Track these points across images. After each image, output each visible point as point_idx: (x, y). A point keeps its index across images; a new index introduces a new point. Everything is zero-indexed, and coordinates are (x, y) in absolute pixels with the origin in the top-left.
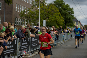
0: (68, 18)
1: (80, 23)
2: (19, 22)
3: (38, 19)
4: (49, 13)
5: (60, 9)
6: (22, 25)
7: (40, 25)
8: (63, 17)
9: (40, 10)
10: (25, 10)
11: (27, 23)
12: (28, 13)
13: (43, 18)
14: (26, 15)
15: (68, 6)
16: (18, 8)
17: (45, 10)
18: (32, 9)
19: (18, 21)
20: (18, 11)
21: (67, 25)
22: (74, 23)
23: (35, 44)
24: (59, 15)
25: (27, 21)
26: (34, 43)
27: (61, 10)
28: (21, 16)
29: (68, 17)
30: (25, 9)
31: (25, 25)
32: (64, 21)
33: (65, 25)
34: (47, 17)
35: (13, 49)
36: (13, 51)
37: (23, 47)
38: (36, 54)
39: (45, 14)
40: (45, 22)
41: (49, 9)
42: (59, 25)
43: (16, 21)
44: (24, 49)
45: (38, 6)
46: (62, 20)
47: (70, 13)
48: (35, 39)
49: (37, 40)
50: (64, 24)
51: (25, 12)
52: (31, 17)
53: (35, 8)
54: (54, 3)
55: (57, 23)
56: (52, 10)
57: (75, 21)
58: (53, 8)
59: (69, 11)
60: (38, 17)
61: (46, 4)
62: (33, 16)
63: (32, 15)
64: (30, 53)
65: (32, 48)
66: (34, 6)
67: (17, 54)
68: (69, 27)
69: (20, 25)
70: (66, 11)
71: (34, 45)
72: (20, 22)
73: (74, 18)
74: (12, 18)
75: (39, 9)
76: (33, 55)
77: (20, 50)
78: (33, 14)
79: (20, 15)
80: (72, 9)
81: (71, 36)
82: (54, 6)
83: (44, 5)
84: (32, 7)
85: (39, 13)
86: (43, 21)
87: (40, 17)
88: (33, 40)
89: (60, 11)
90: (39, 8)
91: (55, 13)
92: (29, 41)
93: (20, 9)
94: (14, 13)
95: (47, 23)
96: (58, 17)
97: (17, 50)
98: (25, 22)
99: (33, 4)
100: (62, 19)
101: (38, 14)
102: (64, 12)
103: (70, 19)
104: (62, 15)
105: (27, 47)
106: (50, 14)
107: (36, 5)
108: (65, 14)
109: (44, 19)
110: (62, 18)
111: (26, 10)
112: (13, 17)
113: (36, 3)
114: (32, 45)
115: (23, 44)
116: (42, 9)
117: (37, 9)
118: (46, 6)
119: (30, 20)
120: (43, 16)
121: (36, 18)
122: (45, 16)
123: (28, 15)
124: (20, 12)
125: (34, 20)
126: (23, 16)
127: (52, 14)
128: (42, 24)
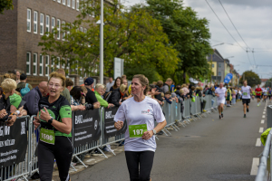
0: (190, 50)
1: (229, 65)
2: (38, 65)
3: (98, 55)
4: (133, 35)
5: (167, 21)
6: (47, 75)
7: (104, 75)
8: (175, 48)
9: (105, 28)
10: (55, 29)
11: (63, 67)
12: (65, 38)
13: (112, 53)
14: (59, 42)
16: (36, 22)
17: (121, 26)
18: (80, 23)
19: (35, 64)
20: (36, 33)
21: (189, 72)
22: (212, 66)
23: (85, 132)
24: (164, 43)
25: (63, 62)
27: (171, 27)
28: (44, 47)
29: (193, 48)
30: (57, 26)
32: (178, 59)
33: (182, 72)
34: (125, 49)
35: (16, 151)
36: (15, 157)
38: (90, 166)
39: (118, 39)
40: (119, 64)
41: (133, 24)
42: (163, 74)
43: (28, 63)
45: (98, 14)
46: (172, 57)
47: (198, 34)
50: (179, 70)
51: (57, 33)
52: (74, 49)
53: (89, 21)
54: (148, 5)
55: (157, 67)
56: (141, 27)
57: (214, 61)
58: (145, 20)
60: (99, 50)
61: (121, 7)
62: (82, 48)
63: (80, 42)
65: (77, 146)
66: (84, 15)
67: (30, 166)
68: (194, 78)
69: (41, 75)
70: (187, 30)
71: (81, 136)
72: (41, 65)
73: (212, 50)
74: (17, 53)
75: (99, 25)
76: (81, 167)
78: (82, 38)
79: (41, 44)
80: (204, 22)
82: (146, 13)
83: (115, 10)
84: (77, 19)
85: (99, 36)
86: (113, 63)
87: (104, 50)
88: (79, 120)
89: (167, 30)
90: (99, 22)
91: (152, 37)
93: (42, 24)
94: (21, 39)
95: (126, 67)
96: (159, 49)
98: (58, 67)
99: (80, 8)
100: (173, 55)
101: (96, 39)
102: (180, 33)
103: (197, 53)
104: (172, 41)
106: (135, 38)
107: (89, 11)
108: (184, 38)
109: (118, 57)
110: (172, 51)
111: (59, 29)
112: (20, 51)
113: (90, 6)
114: (77, 137)
116: (110, 23)
117: (94, 24)
118: (123, 15)
119: (74, 60)
120: (112, 46)
121: (91, 52)
122: (119, 45)
123: (65, 43)
124: (42, 34)
125: (85, 60)
126: (50, 46)
127: (141, 41)
128: (109, 72)
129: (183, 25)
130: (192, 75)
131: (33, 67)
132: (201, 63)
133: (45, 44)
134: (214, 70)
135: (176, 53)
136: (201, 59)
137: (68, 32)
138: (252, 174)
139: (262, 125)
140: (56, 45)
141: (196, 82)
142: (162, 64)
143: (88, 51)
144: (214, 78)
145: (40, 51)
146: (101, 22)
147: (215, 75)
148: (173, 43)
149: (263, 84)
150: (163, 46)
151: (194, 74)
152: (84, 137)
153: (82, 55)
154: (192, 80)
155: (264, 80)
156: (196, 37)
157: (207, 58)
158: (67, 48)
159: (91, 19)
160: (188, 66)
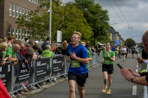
1: (119, 35)
2: (15, 34)
3: (48, 29)
4: (67, 19)
5: (85, 11)
6: (20, 39)
7: (52, 40)
8: (90, 25)
9: (52, 14)
10: (25, 14)
11: (29, 35)
12: (30, 19)
13: (56, 28)
15: (98, 7)
16: (14, 11)
17: (60, 13)
18: (38, 12)
19: (13, 33)
20: (14, 16)
21: (97, 39)
22: (110, 35)
23: (42, 71)
24: (84, 23)
25: (29, 32)
26: (40, 70)
27: (88, 14)
28: (18, 24)
29: (99, 26)
32: (91, 32)
33: (94, 39)
34: (63, 26)
35: (5, 81)
36: (5, 84)
37: (22, 77)
38: (45, 89)
39: (59, 20)
40: (59, 34)
41: (67, 13)
43: (10, 33)
44: (24, 79)
45: (48, 6)
46: (89, 31)
48: (42, 63)
49: (45, 64)
50: (92, 37)
51: (26, 16)
52: (35, 26)
53: (43, 10)
54: (75, 2)
56: (72, 14)
58: (74, 10)
59: (101, 15)
60: (49, 26)
61: (61, 3)
62: (39, 25)
63: (38, 22)
65: (38, 78)
66: (41, 7)
67: (12, 89)
69: (17, 39)
71: (40, 73)
72: (17, 34)
73: (109, 27)
74: (3, 27)
75: (49, 13)
76: (40, 90)
77: (17, 81)
78: (39, 20)
79: (17, 22)
80: (106, 12)
82: (74, 7)
83: (58, 5)
84: (37, 9)
85: (49, 19)
86: (56, 33)
87: (52, 26)
88: (39, 64)
89: (86, 16)
91: (77, 19)
92: (32, 66)
93: (17, 12)
94: (6, 20)
95: (63, 35)
96: (81, 26)
97: (11, 82)
98: (26, 35)
99: (38, 3)
102: (92, 18)
103: (102, 28)
104: (89, 22)
105: (29, 77)
106: (68, 20)
107: (44, 5)
108: (95, 20)
109: (59, 30)
110: (89, 27)
112: (5, 26)
113: (44, 2)
114: (38, 73)
115: (21, 72)
116: (55, 12)
117: (46, 12)
118: (62, 7)
119: (35, 31)
120: (56, 24)
121: (44, 27)
122: (60, 24)
123: (30, 22)
124: (18, 17)
125: (41, 31)
126: (22, 24)
127: (72, 21)
128: (54, 38)
129: (94, 13)
130: (99, 40)
132: (104, 34)
133: (19, 23)
134: (111, 38)
135: (91, 29)
136: (104, 32)
137: (32, 16)
138: (133, 94)
139: (137, 68)
140: (25, 23)
141: (101, 44)
143: (43, 27)
145: (16, 26)
146: (50, 11)
147: (111, 40)
149: (137, 46)
150: (84, 24)
151: (100, 40)
152: (42, 74)
153: (39, 29)
154: (99, 43)
155: (138, 44)
156: (101, 20)
157: (107, 31)
158: (31, 24)
160: (97, 36)
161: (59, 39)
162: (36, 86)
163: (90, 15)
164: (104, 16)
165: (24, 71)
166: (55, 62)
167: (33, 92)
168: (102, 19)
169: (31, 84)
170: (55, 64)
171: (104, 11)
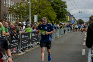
0: (60, 12)
1: (73, 17)
2: (8, 17)
3: (29, 14)
4: (41, 7)
5: (52, 2)
6: (11, 21)
7: (31, 21)
9: (31, 5)
11: (17, 18)
12: (17, 8)
14: (15, 10)
16: (7, 3)
17: (36, 4)
19: (7, 17)
20: (7, 6)
21: (60, 20)
22: (68, 17)
23: (26, 41)
24: (51, 10)
25: (16, 16)
27: (54, 4)
28: (10, 11)
29: (61, 12)
30: (14, 4)
31: (14, 21)
32: (56, 15)
33: (58, 20)
34: (38, 12)
37: (13, 45)
38: (27, 52)
39: (35, 9)
40: (36, 17)
41: (41, 3)
42: (51, 20)
43: (5, 17)
46: (54, 15)
47: (63, 7)
48: (25, 36)
49: (27, 36)
50: (56, 19)
51: (14, 6)
52: (20, 12)
55: (49, 18)
56: (43, 4)
59: (62, 5)
60: (29, 12)
63: (22, 10)
64: (21, 51)
65: (23, 45)
68: (62, 22)
69: (9, 21)
70: (59, 5)
71: (24, 42)
72: (9, 17)
73: (67, 12)
74: (0, 14)
75: (29, 4)
76: (24, 53)
78: (23, 8)
80: (65, 2)
81: (64, 31)
84: (21, 2)
85: (29, 8)
87: (31, 12)
88: (23, 36)
89: (52, 5)
90: (29, 3)
91: (47, 8)
92: (19, 38)
93: (9, 3)
94: (2, 9)
95: (38, 18)
96: (49, 12)
98: (15, 18)
102: (57, 6)
103: (62, 13)
104: (54, 9)
105: (17, 45)
106: (41, 8)
108: (58, 8)
109: (35, 15)
110: (54, 12)
112: (2, 13)
114: (23, 42)
115: (12, 41)
116: (33, 3)
119: (20, 16)
120: (33, 11)
121: (26, 13)
122: (36, 11)
123: (17, 10)
124: (9, 7)
125: (24, 16)
126: (12, 11)
127: (44, 9)
128: (33, 20)
129: (57, 4)
130: (61, 21)
131: (6, 18)
132: (64, 17)
134: (68, 19)
135: (56, 13)
136: (64, 15)
137: (18, 6)
138: (82, 54)
139: (85, 38)
141: (62, 23)
142: (51, 17)
144: (68, 22)
146: (30, 2)
147: (69, 21)
148: (54, 10)
149: (85, 24)
150: (51, 11)
151: (61, 20)
153: (23, 14)
154: (61, 22)
155: (85, 22)
157: (66, 15)
158: (18, 11)
159: (26, 2)
160: (60, 18)
161: (36, 21)
162: (22, 50)
163: (55, 5)
164: (64, 5)
165: (14, 41)
166: (33, 35)
167: (20, 54)
168: (62, 7)
169: (19, 49)
170: (33, 36)
171: (64, 2)
